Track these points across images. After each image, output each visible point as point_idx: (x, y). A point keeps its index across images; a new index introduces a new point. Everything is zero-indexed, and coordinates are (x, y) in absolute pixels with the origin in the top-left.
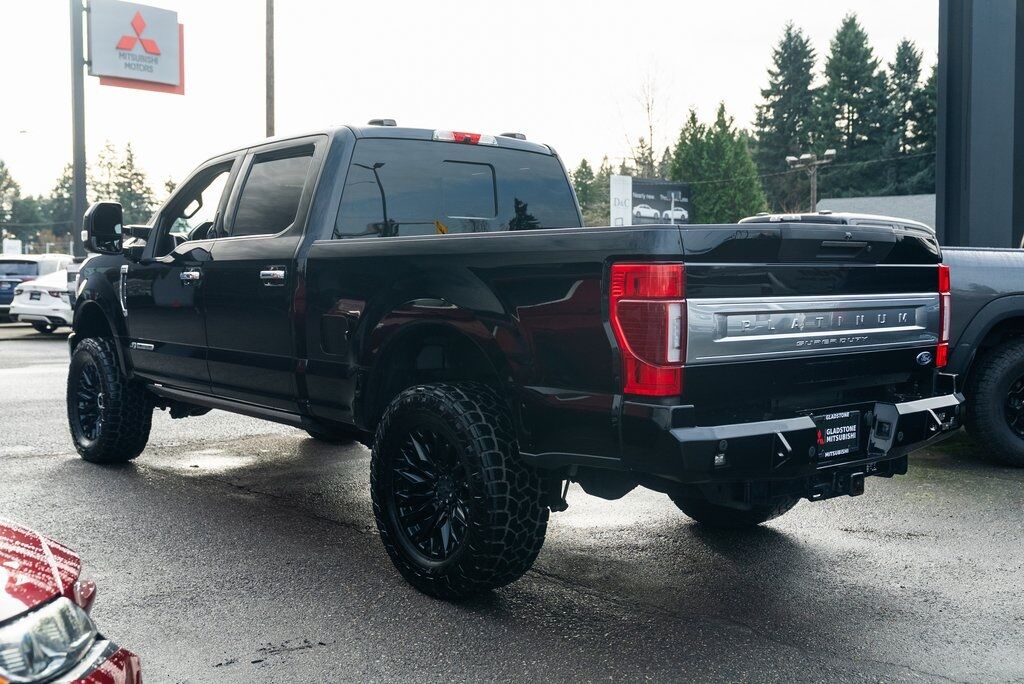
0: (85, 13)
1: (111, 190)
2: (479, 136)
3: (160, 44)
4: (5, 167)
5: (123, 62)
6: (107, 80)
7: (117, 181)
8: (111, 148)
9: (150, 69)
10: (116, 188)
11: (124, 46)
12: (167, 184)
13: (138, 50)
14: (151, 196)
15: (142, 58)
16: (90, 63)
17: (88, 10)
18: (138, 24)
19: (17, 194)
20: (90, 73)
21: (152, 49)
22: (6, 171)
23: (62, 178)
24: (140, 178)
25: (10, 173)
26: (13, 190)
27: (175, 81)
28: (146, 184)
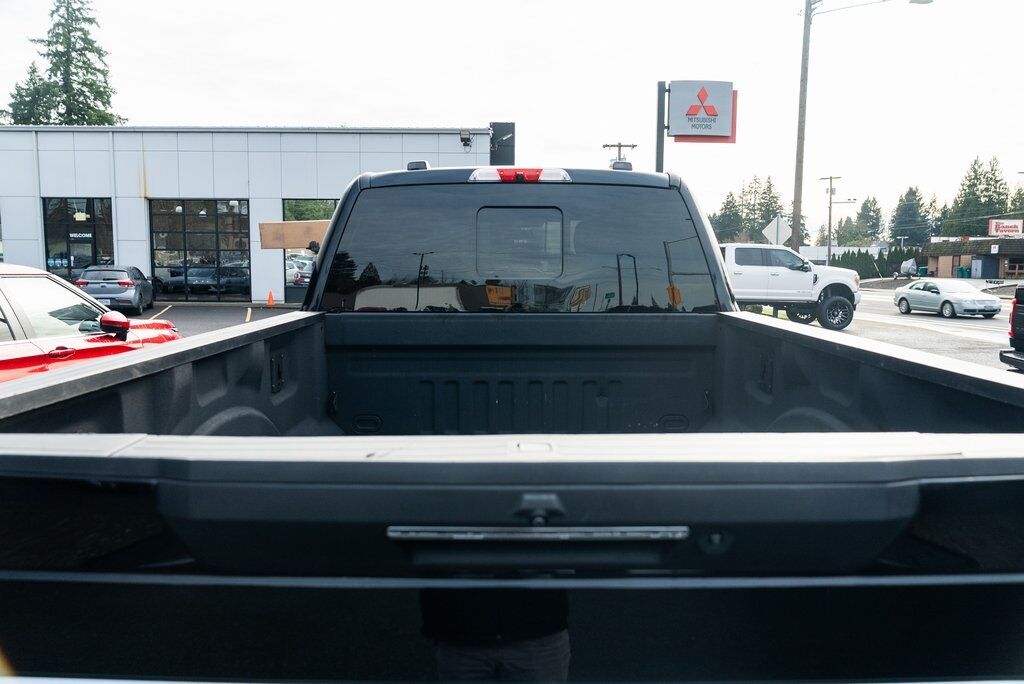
0: (667, 94)
2: (540, 171)
3: (718, 109)
5: (690, 123)
6: (680, 138)
7: (759, 202)
9: (709, 127)
11: (692, 113)
13: (702, 114)
15: (704, 120)
16: (668, 128)
17: (669, 91)
18: (702, 95)
20: (668, 136)
21: (712, 113)
23: (726, 202)
24: (775, 199)
27: (729, 134)
28: (779, 203)
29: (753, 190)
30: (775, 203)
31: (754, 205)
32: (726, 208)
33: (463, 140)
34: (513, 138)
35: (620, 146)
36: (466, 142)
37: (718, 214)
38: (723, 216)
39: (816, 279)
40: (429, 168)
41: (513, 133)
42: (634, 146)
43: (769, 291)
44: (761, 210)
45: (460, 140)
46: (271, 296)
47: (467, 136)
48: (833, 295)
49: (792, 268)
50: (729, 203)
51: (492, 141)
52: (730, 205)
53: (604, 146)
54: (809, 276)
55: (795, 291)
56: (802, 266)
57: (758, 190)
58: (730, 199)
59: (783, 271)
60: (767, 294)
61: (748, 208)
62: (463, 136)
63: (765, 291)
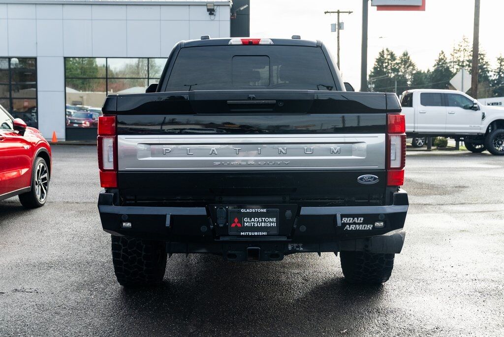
1: (465, 65)
2: (260, 39)
4: (408, 55)
6: (381, 7)
7: (468, 59)
8: (466, 40)
10: (468, 63)
12: (499, 59)
14: (488, 66)
19: (413, 69)
20: (373, 6)
22: (409, 57)
23: (438, 59)
24: (482, 56)
25: (411, 58)
26: (411, 67)
27: (420, 4)
28: (486, 60)
29: (462, 49)
30: (482, 59)
31: (463, 62)
32: (438, 64)
33: (208, 10)
34: (248, 8)
35: (338, 12)
36: (211, 12)
37: (432, 70)
38: (436, 71)
39: (484, 117)
40: (210, 39)
41: (249, 4)
42: (350, 13)
43: (448, 126)
44: (469, 66)
45: (206, 10)
46: (54, 135)
47: (212, 8)
48: (498, 128)
49: (465, 108)
50: (440, 60)
51: (232, 10)
52: (441, 62)
53: (325, 13)
54: (478, 114)
55: (468, 126)
56: (472, 107)
57: (467, 48)
58: (442, 56)
59: (458, 110)
60: (446, 128)
61: (458, 65)
62: (209, 7)
63: (444, 126)
